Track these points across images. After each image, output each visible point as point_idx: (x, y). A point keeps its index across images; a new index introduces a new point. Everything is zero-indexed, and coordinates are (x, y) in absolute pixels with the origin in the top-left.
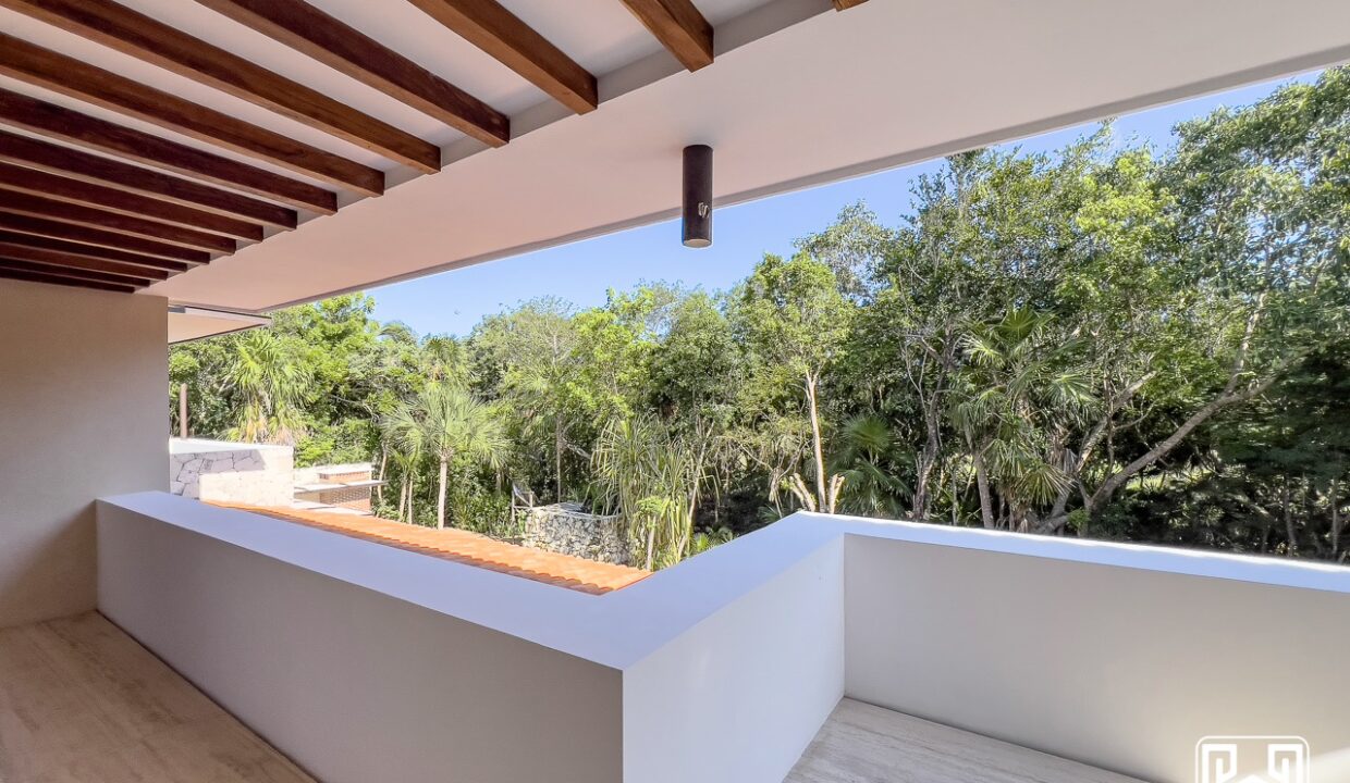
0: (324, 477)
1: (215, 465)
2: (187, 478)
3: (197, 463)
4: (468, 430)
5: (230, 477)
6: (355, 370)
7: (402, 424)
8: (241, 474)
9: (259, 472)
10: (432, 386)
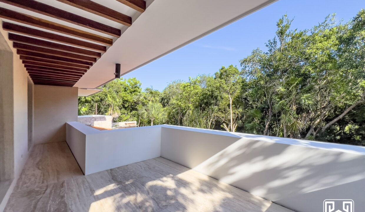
0: (126, 124)
1: (97, 120)
2: (92, 122)
3: (94, 119)
4: (157, 113)
5: (100, 122)
6: (135, 99)
7: (143, 112)
8: (102, 121)
9: (105, 121)
10: (150, 103)
